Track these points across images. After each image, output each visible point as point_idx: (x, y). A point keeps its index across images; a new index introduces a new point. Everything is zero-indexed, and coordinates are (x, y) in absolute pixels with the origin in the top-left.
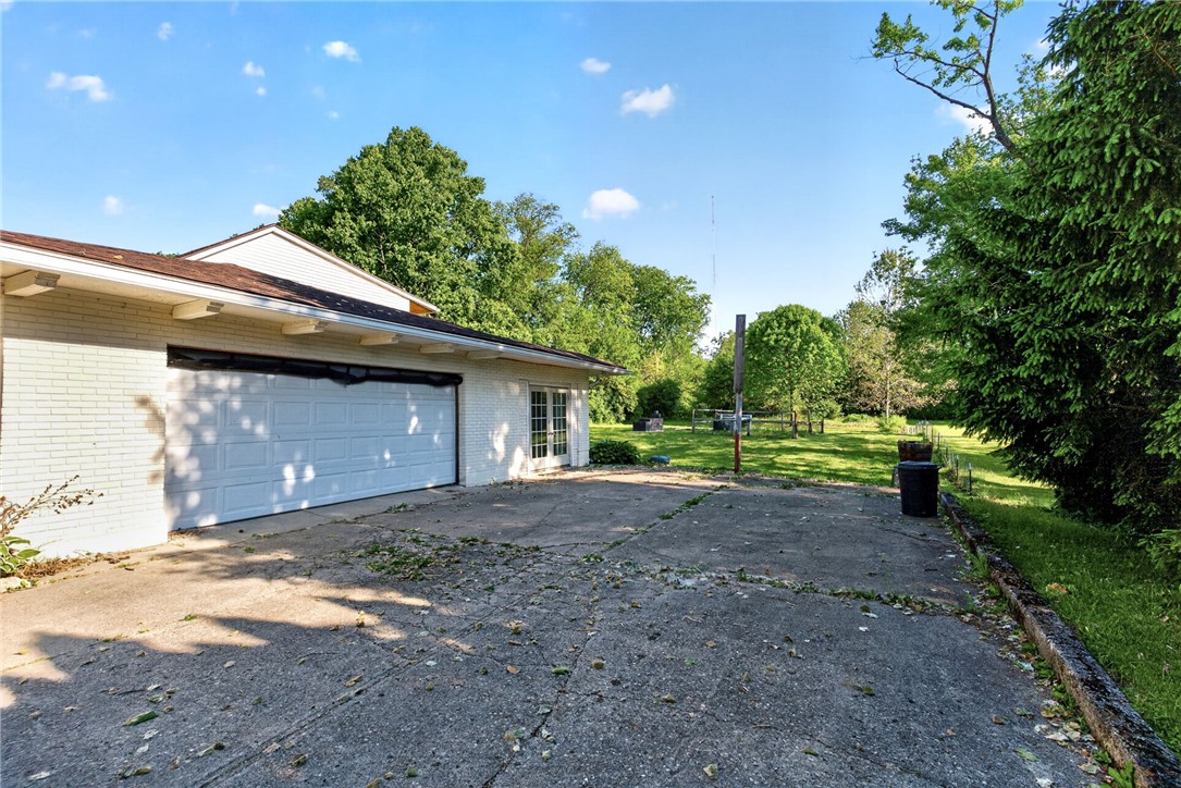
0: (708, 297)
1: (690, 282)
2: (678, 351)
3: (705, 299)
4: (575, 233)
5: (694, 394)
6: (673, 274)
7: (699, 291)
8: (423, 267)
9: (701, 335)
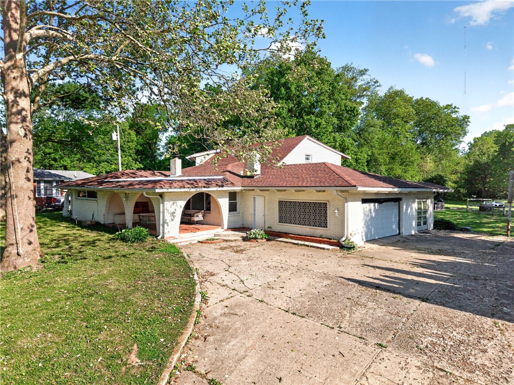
0: (468, 118)
1: (455, 107)
2: (444, 154)
3: (466, 118)
4: (378, 84)
5: (455, 182)
6: (442, 104)
7: (461, 114)
8: (318, 125)
9: (461, 142)
